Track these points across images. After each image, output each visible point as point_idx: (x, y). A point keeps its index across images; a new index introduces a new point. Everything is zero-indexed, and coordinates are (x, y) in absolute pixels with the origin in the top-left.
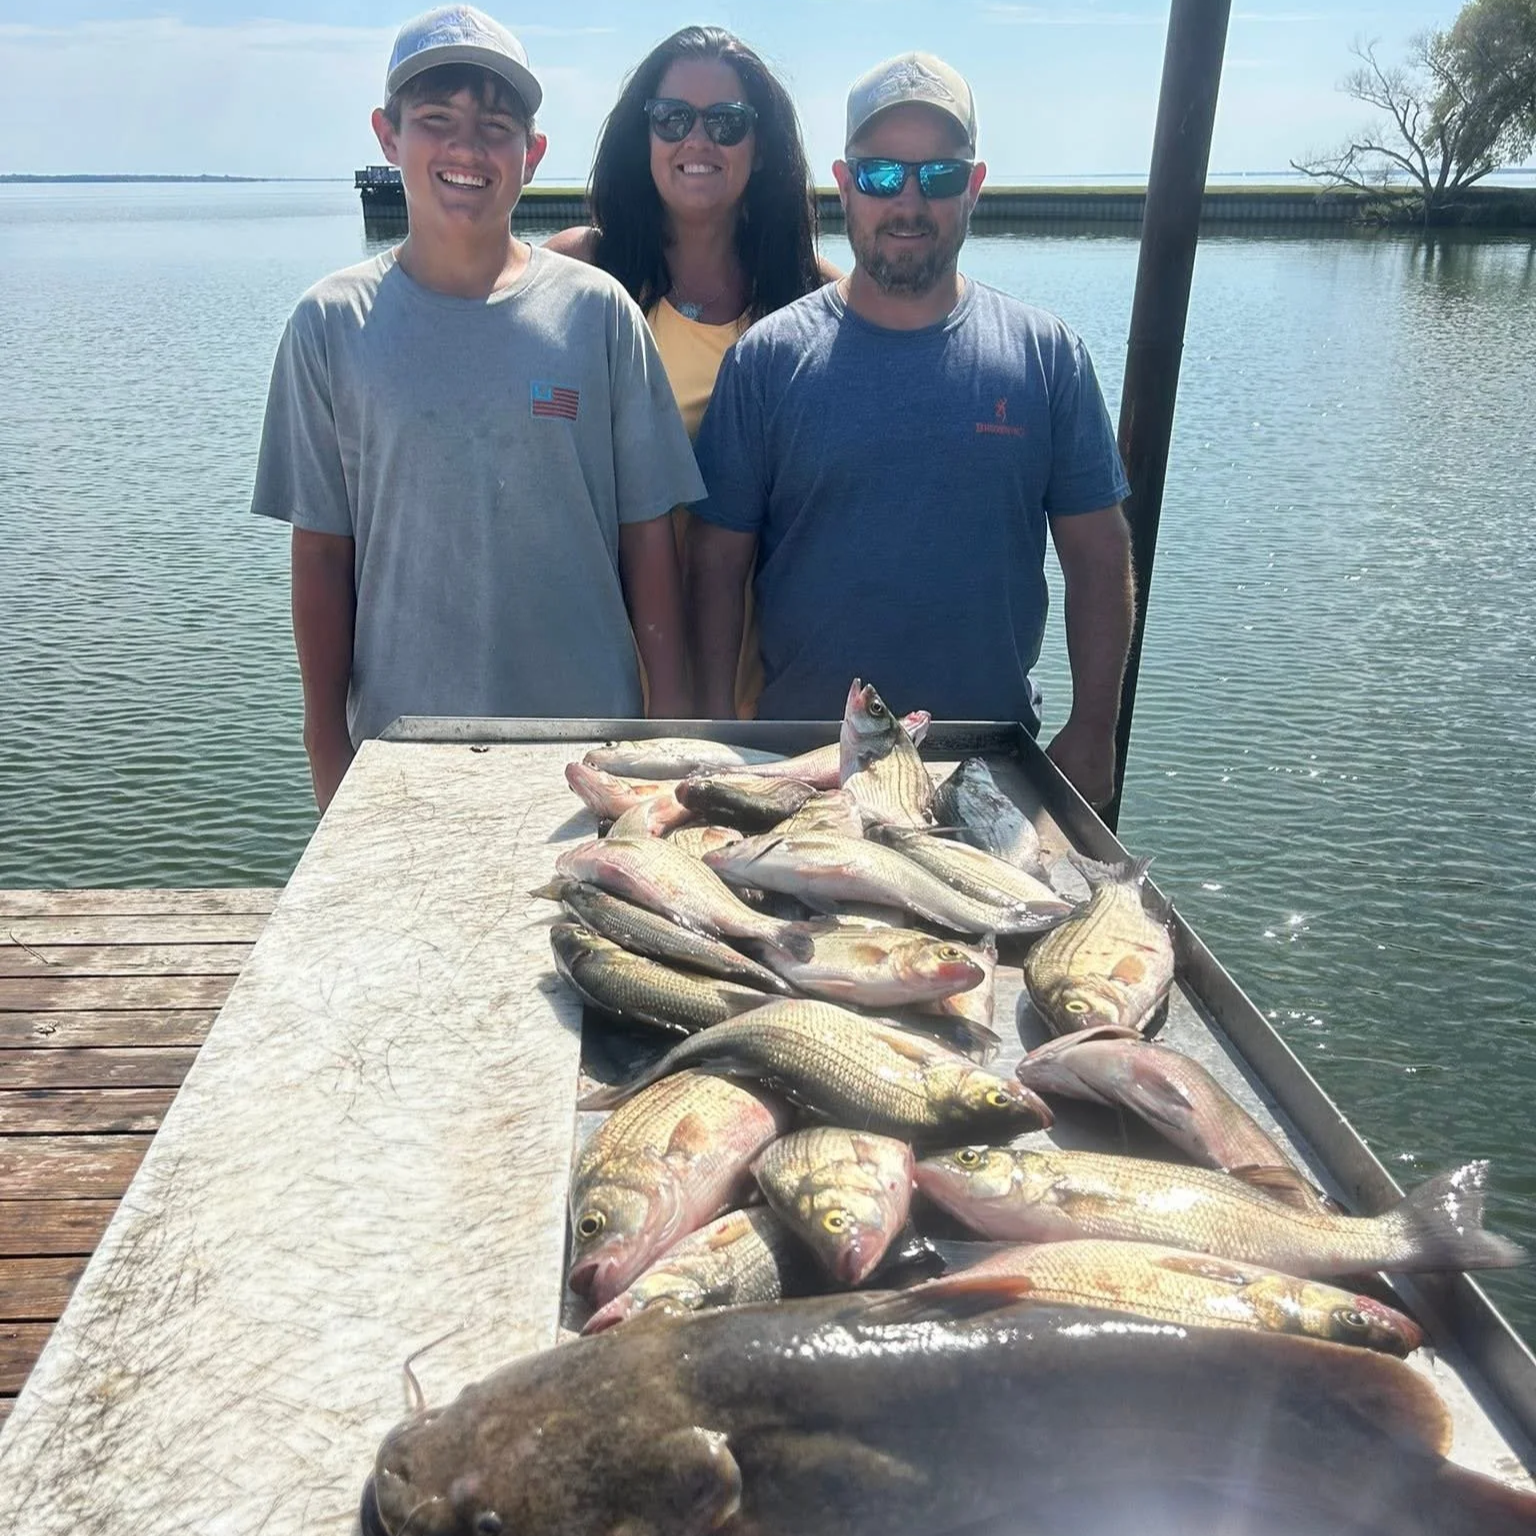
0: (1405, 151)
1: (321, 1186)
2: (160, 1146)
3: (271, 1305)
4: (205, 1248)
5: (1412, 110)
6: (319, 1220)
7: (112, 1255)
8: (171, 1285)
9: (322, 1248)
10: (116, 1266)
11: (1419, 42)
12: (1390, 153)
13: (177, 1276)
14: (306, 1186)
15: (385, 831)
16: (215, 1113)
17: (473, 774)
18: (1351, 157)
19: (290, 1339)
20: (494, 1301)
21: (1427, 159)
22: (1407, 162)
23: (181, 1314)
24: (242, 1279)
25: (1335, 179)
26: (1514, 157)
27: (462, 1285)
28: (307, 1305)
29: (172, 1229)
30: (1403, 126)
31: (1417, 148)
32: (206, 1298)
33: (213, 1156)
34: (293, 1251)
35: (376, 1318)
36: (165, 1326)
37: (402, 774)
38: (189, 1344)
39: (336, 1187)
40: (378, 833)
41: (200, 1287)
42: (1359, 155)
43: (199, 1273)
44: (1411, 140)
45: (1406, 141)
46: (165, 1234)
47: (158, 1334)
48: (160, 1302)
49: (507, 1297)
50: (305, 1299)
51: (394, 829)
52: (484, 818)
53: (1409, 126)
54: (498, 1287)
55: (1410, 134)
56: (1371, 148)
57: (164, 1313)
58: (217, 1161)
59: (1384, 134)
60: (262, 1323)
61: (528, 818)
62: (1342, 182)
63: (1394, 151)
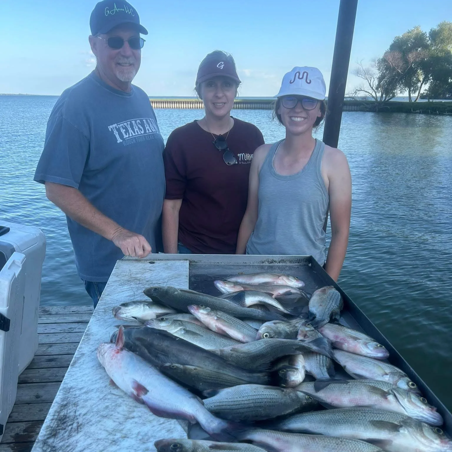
0: (371, 91)
1: (114, 397)
2: (64, 384)
3: (100, 433)
4: (80, 415)
5: (372, 80)
6: (114, 407)
7: (52, 418)
8: (70, 427)
9: (115, 416)
10: (53, 421)
11: (374, 61)
12: (366, 92)
13: (72, 424)
14: (109, 397)
15: (125, 287)
16: (81, 374)
17: (151, 270)
18: (356, 93)
19: (107, 444)
20: (168, 433)
21: (377, 94)
22: (371, 94)
23: (74, 436)
24: (91, 425)
25: (352, 99)
26: (401, 92)
27: (158, 428)
28: (111, 433)
29: (69, 409)
30: (370, 84)
31: (374, 90)
32: (80, 432)
33: (81, 387)
34: (106, 417)
35: (132, 438)
36: (69, 440)
37: (130, 270)
38: (76, 446)
39: (118, 397)
40: (123, 288)
41: (79, 428)
42: (358, 92)
43: (78, 423)
44: (372, 88)
45: (371, 88)
46: (67, 411)
47: (67, 442)
48: (67, 433)
49: (172, 432)
50: (111, 432)
51: (128, 287)
52: (154, 284)
53: (371, 84)
54: (169, 429)
55: (372, 87)
56: (361, 90)
57: (69, 436)
58: (82, 388)
59: (365, 86)
60: (98, 439)
61: (168, 283)
62: (353, 100)
63: (368, 91)
